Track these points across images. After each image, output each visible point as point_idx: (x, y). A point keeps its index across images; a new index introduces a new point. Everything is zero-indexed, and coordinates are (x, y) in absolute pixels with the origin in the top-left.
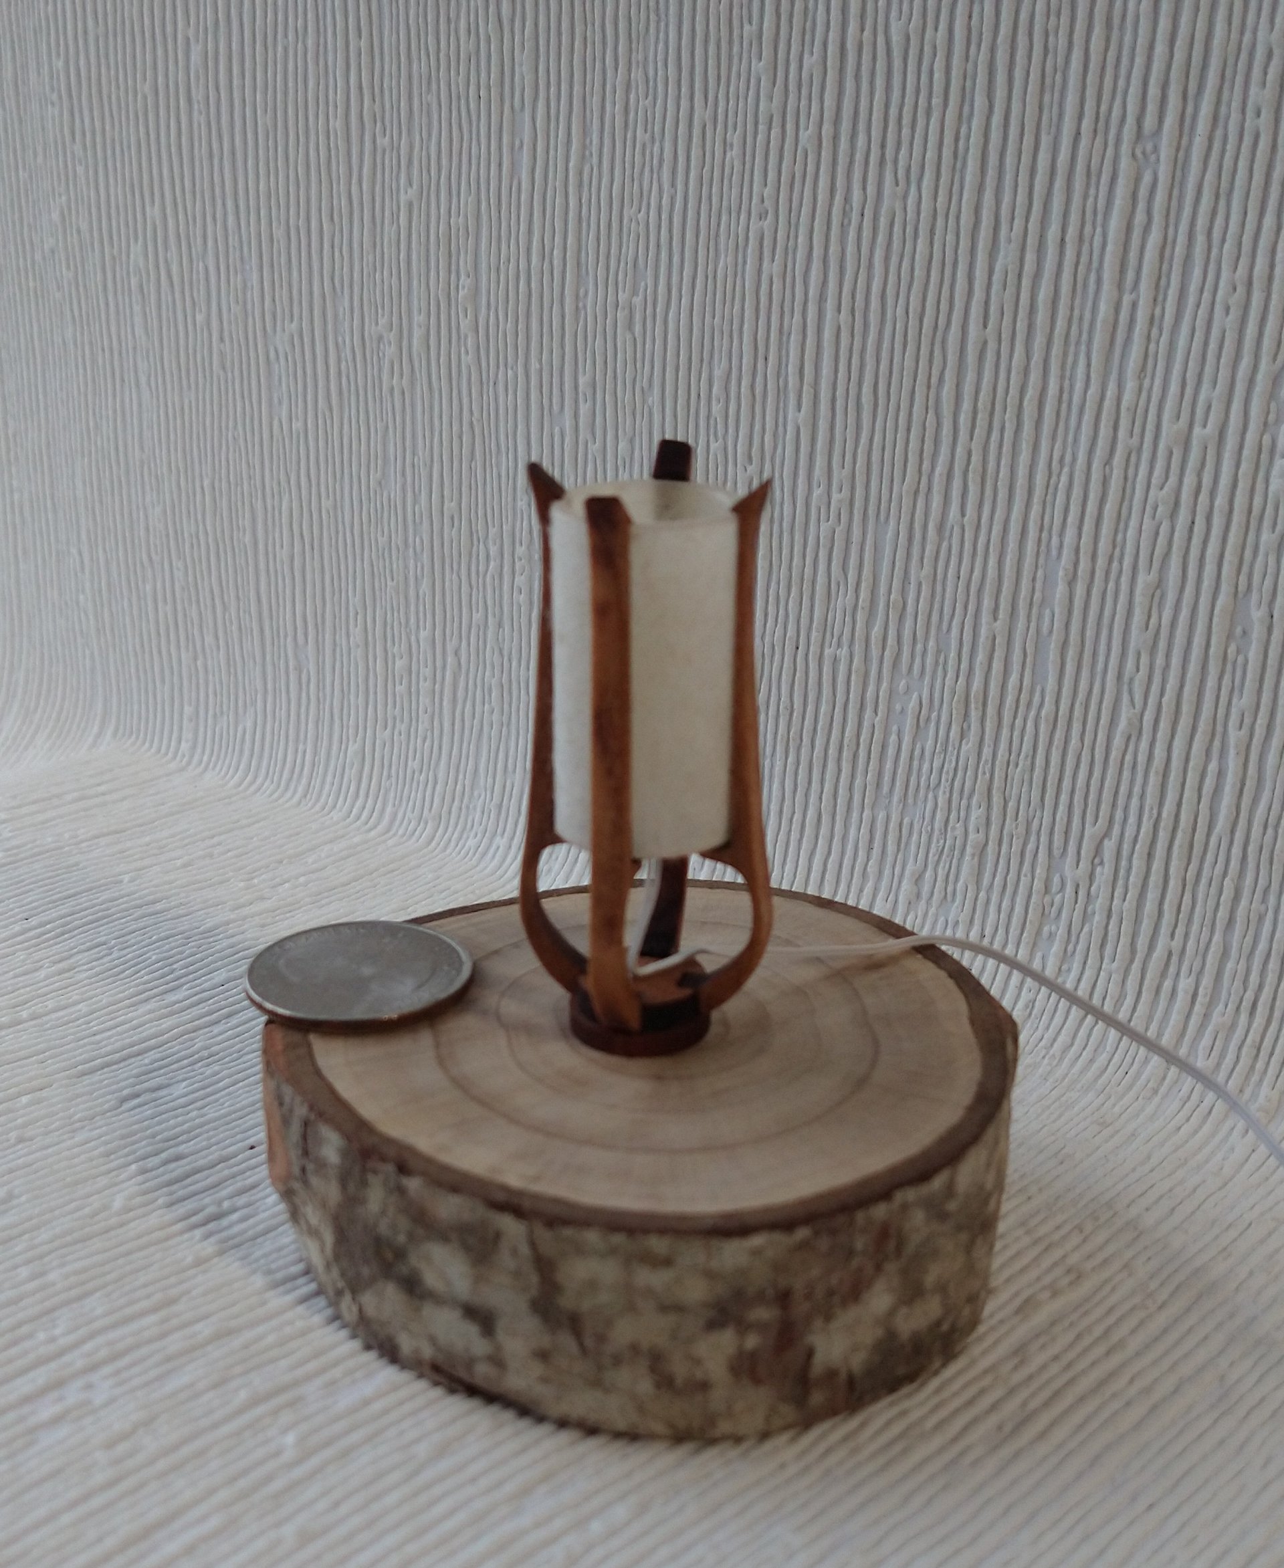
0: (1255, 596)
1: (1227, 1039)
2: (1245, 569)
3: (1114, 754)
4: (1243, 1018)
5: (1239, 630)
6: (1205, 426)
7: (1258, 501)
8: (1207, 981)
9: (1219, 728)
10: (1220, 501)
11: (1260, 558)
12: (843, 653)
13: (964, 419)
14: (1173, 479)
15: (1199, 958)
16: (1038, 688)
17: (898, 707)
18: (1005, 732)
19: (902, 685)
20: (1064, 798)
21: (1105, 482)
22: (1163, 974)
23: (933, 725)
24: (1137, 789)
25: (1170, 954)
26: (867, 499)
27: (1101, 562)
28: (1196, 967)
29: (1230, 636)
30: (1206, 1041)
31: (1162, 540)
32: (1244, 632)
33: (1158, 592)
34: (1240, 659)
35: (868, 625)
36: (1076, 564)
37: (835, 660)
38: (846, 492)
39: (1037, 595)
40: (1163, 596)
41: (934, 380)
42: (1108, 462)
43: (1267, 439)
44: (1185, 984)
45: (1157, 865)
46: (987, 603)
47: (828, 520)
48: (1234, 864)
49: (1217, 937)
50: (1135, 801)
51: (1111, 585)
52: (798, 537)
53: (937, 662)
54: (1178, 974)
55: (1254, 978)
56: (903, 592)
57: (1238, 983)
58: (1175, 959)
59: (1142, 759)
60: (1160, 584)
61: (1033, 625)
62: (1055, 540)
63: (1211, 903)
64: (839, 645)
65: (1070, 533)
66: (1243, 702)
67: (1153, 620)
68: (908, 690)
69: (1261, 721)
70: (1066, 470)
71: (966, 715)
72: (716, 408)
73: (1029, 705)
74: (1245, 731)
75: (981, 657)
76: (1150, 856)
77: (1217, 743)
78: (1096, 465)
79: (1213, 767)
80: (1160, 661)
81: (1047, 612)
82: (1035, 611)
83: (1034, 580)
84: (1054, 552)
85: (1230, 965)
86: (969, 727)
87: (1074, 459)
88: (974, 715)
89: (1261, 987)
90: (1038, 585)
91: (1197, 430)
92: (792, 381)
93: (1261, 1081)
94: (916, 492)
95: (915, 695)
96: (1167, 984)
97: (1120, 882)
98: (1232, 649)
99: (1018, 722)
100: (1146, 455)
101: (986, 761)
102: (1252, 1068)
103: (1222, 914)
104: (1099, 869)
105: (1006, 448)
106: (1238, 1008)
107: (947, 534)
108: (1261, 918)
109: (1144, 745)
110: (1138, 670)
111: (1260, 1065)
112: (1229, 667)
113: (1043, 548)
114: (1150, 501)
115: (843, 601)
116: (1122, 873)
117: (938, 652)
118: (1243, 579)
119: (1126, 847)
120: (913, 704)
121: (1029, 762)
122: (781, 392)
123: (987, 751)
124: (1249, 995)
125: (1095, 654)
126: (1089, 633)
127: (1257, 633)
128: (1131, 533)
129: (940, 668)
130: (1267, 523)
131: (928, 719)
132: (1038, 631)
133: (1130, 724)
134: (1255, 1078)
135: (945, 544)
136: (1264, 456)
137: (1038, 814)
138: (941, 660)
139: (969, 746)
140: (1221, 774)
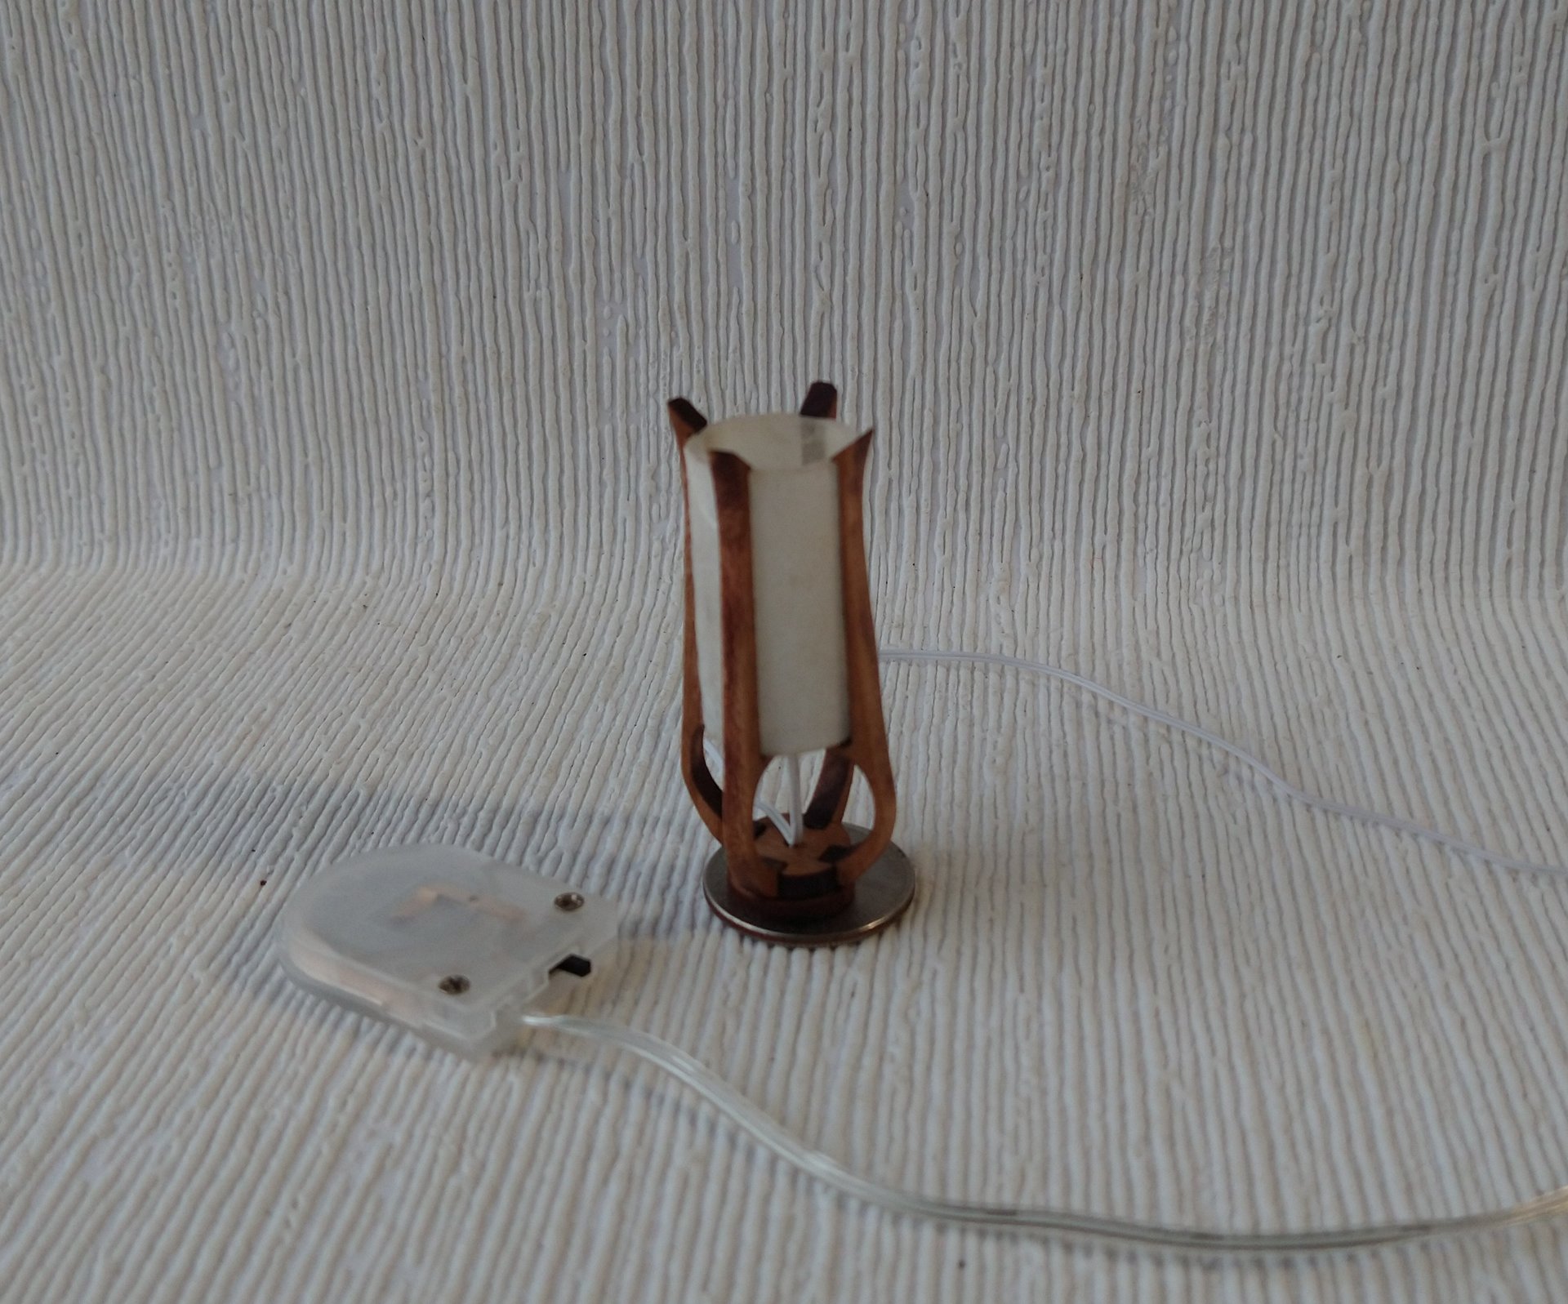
0: (911, 183)
1: (954, 533)
2: (900, 161)
3: (813, 331)
4: (962, 516)
5: (902, 210)
6: (847, 49)
7: (902, 105)
8: (925, 494)
9: (898, 292)
10: (871, 108)
11: (911, 148)
12: (543, 293)
13: (629, 71)
14: (827, 97)
15: (915, 478)
16: (735, 290)
17: (605, 332)
18: (711, 333)
19: (606, 311)
20: (775, 376)
21: (768, 107)
22: (888, 499)
23: (642, 341)
24: (837, 356)
25: (890, 481)
26: (545, 153)
27: (775, 175)
28: (914, 488)
29: (895, 216)
30: (938, 541)
31: (825, 148)
32: (907, 212)
33: (829, 192)
34: (907, 234)
35: (564, 264)
36: (753, 179)
37: (536, 302)
38: (524, 150)
39: (722, 212)
40: (834, 193)
41: (596, 40)
42: (768, 90)
43: (901, 55)
44: (908, 502)
45: (865, 412)
46: (676, 226)
47: (509, 177)
48: (929, 396)
49: (927, 459)
51: (787, 192)
52: (480, 197)
53: (636, 286)
54: (900, 495)
55: (962, 482)
56: (594, 230)
57: (950, 488)
58: (895, 484)
59: (837, 329)
60: (830, 184)
61: (721, 238)
62: (730, 163)
63: (916, 432)
64: (537, 287)
65: (743, 155)
66: (914, 267)
67: (829, 216)
68: (612, 315)
69: (931, 280)
70: (731, 102)
71: (672, 325)
72: (377, 92)
73: (729, 305)
74: (920, 291)
75: (677, 272)
77: (898, 304)
78: (758, 95)
79: (898, 324)
80: (839, 248)
81: (733, 224)
82: (721, 226)
83: (716, 198)
84: (731, 173)
85: (941, 478)
86: (677, 335)
87: (737, 92)
88: (680, 323)
89: (969, 487)
90: (721, 203)
91: (842, 55)
92: (454, 56)
93: (990, 558)
94: (593, 140)
95: (620, 317)
96: (894, 506)
98: (899, 226)
99: (722, 322)
100: (800, 82)
101: (699, 361)
102: (980, 550)
103: (927, 439)
105: (673, 90)
106: (955, 509)
107: (628, 172)
108: (959, 435)
109: (837, 319)
110: (821, 258)
111: (985, 547)
112: (898, 242)
113: (720, 171)
114: (811, 118)
115: (533, 249)
117: (636, 275)
118: (899, 169)
120: (620, 324)
121: (738, 354)
122: (444, 67)
123: (697, 353)
124: (962, 497)
125: (781, 252)
126: (774, 235)
127: (917, 210)
128: (797, 147)
129: (640, 289)
130: (912, 123)
131: (637, 336)
132: (727, 241)
133: (823, 303)
134: (985, 558)
135: (628, 183)
136: (902, 69)
137: (754, 395)
138: (640, 281)
139: (680, 352)
140: (905, 329)
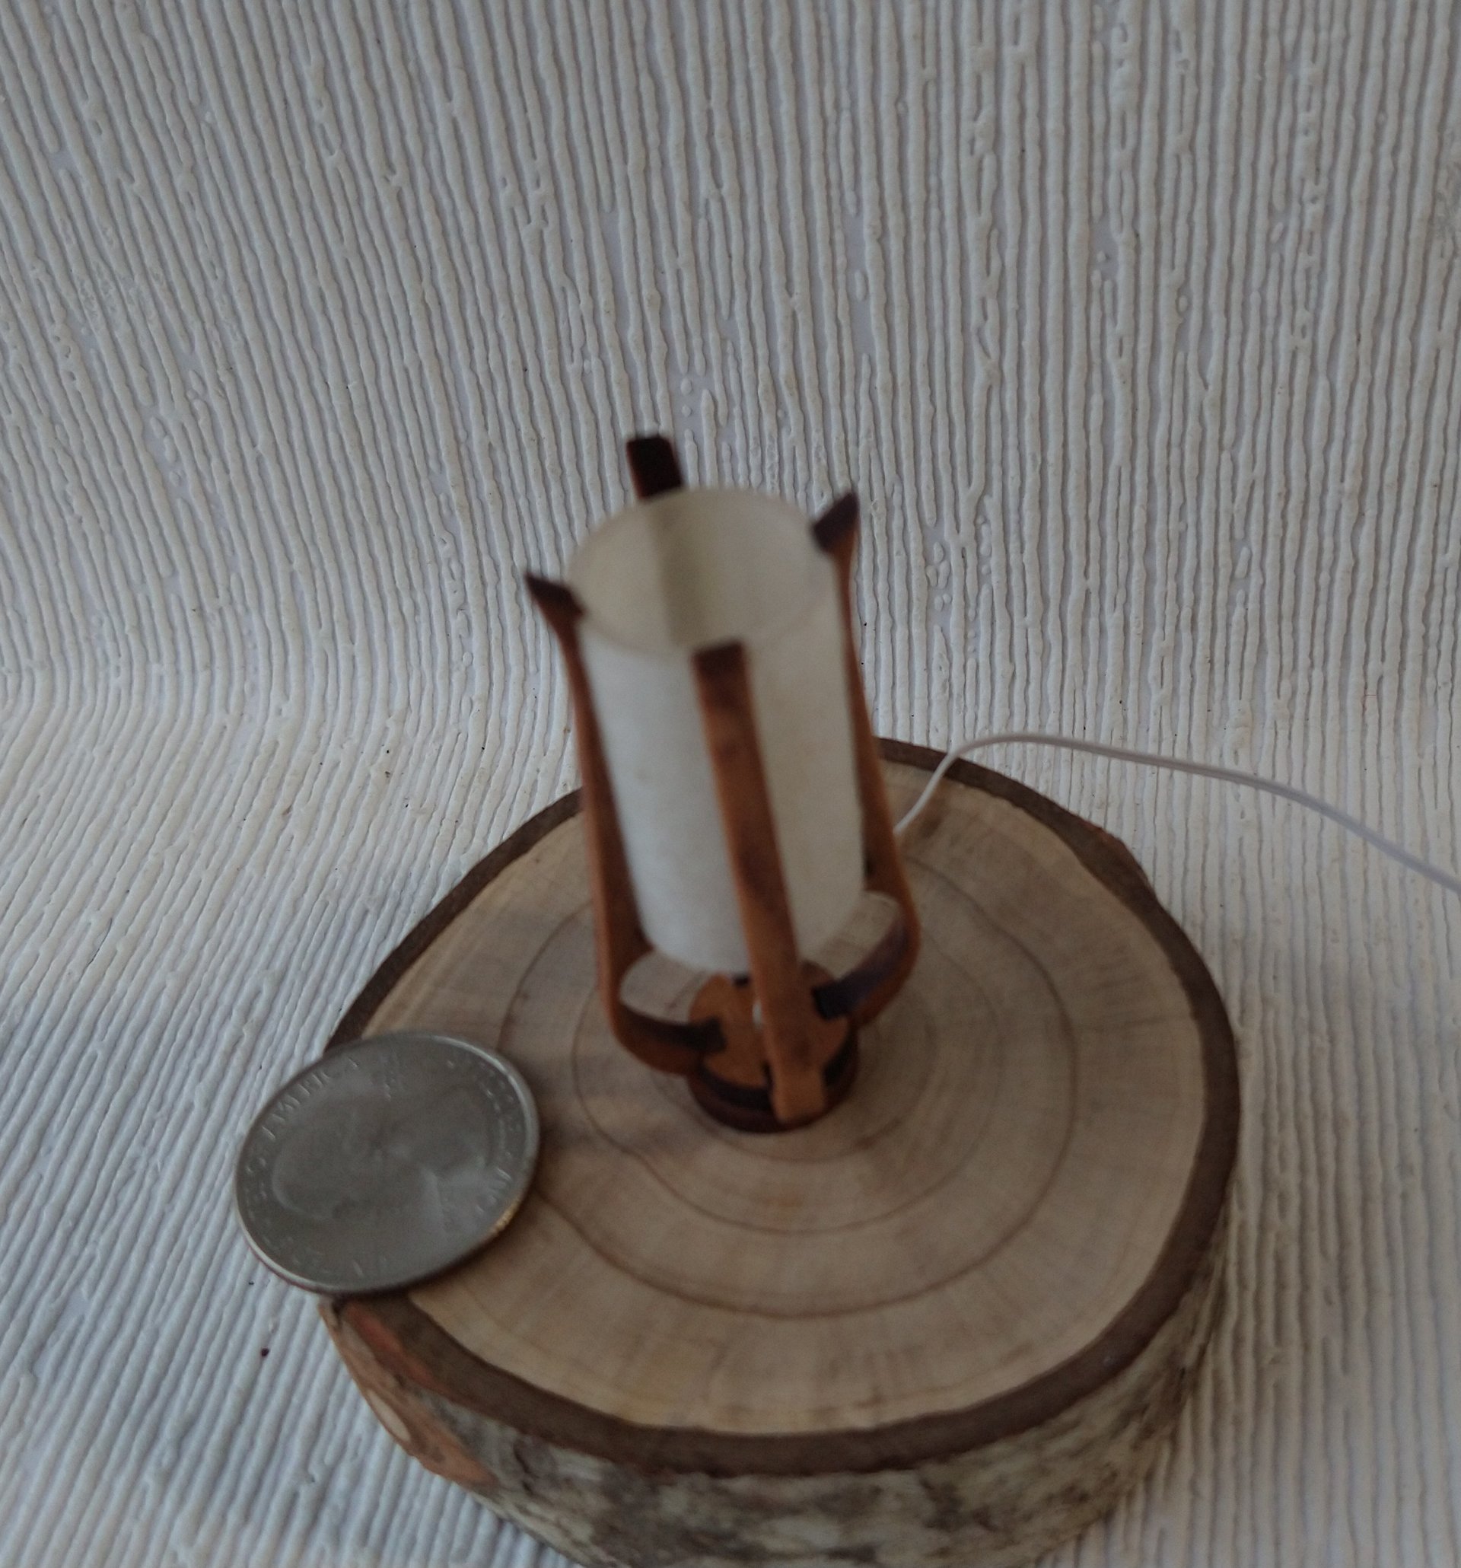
0: (1114, 221)
1: (1176, 659)
2: (1097, 192)
3: (976, 411)
4: (1186, 636)
5: (1100, 256)
6: (1016, 42)
7: (1099, 118)
8: (1135, 611)
9: (1096, 360)
10: (1052, 124)
11: (1113, 179)
12: (593, 363)
13: (692, 75)
14: (987, 110)
15: (1122, 591)
16: (864, 358)
17: (685, 410)
18: (834, 413)
19: (684, 385)
20: (925, 466)
21: (900, 121)
22: (1085, 613)
23: (737, 422)
24: (1011, 440)
25: (1088, 593)
26: (578, 187)
27: (915, 212)
28: (1120, 600)
29: (1090, 264)
30: (1153, 671)
31: (987, 176)
32: (1108, 258)
33: (995, 232)
34: (1108, 285)
35: (619, 327)
36: (883, 218)
37: (583, 375)
38: (546, 186)
39: (840, 261)
40: (1001, 235)
41: (639, 37)
42: (899, 97)
43: (1097, 48)
44: (1112, 620)
45: (1053, 511)
46: (775, 279)
47: (529, 221)
48: (1141, 491)
49: (1137, 566)
50: (1012, 454)
51: (934, 235)
52: (490, 249)
53: (724, 354)
54: (1101, 609)
55: (1187, 595)
56: (658, 283)
57: (1171, 605)
58: (1094, 597)
59: (1010, 407)
60: (996, 222)
61: (842, 292)
62: (849, 197)
63: (1123, 534)
64: (584, 356)
65: (868, 189)
66: (1120, 326)
67: (995, 264)
68: (693, 390)
69: (1143, 345)
70: (845, 115)
71: (778, 403)
72: (319, 114)
73: (857, 377)
74: (1126, 359)
75: (781, 339)
76: (1042, 503)
77: (1096, 377)
78: (885, 104)
79: (1096, 400)
80: (1011, 304)
81: (857, 276)
82: (841, 278)
83: (831, 242)
84: (852, 210)
85: (1158, 590)
86: (786, 414)
87: (854, 103)
88: (789, 401)
89: (1196, 601)
90: (839, 249)
91: (1008, 50)
92: (429, 67)
93: (1225, 694)
94: (647, 170)
95: (705, 393)
96: (1093, 623)
97: (1013, 538)
98: (1096, 277)
99: (848, 398)
100: (947, 86)
101: (818, 447)
102: (1211, 682)
103: (1138, 542)
104: (984, 529)
105: (759, 101)
106: (1177, 627)
107: (701, 210)
108: (1182, 537)
109: (1010, 394)
110: (985, 318)
111: (1218, 678)
112: (1095, 296)
113: (835, 206)
114: (965, 134)
115: (575, 308)
116: (1013, 527)
117: (723, 341)
118: (1096, 203)
119: (1012, 502)
120: (704, 402)
121: (872, 439)
122: (416, 82)
123: (815, 437)
124: (1186, 612)
125: (928, 310)
126: (917, 290)
127: (1123, 256)
128: (947, 173)
129: (730, 359)
130: (1114, 141)
131: (729, 416)
132: (850, 297)
133: (989, 375)
134: (1218, 693)
135: (702, 224)
136: (1098, 69)
137: (897, 488)
138: (729, 349)
139: (791, 435)
140: (1107, 405)
